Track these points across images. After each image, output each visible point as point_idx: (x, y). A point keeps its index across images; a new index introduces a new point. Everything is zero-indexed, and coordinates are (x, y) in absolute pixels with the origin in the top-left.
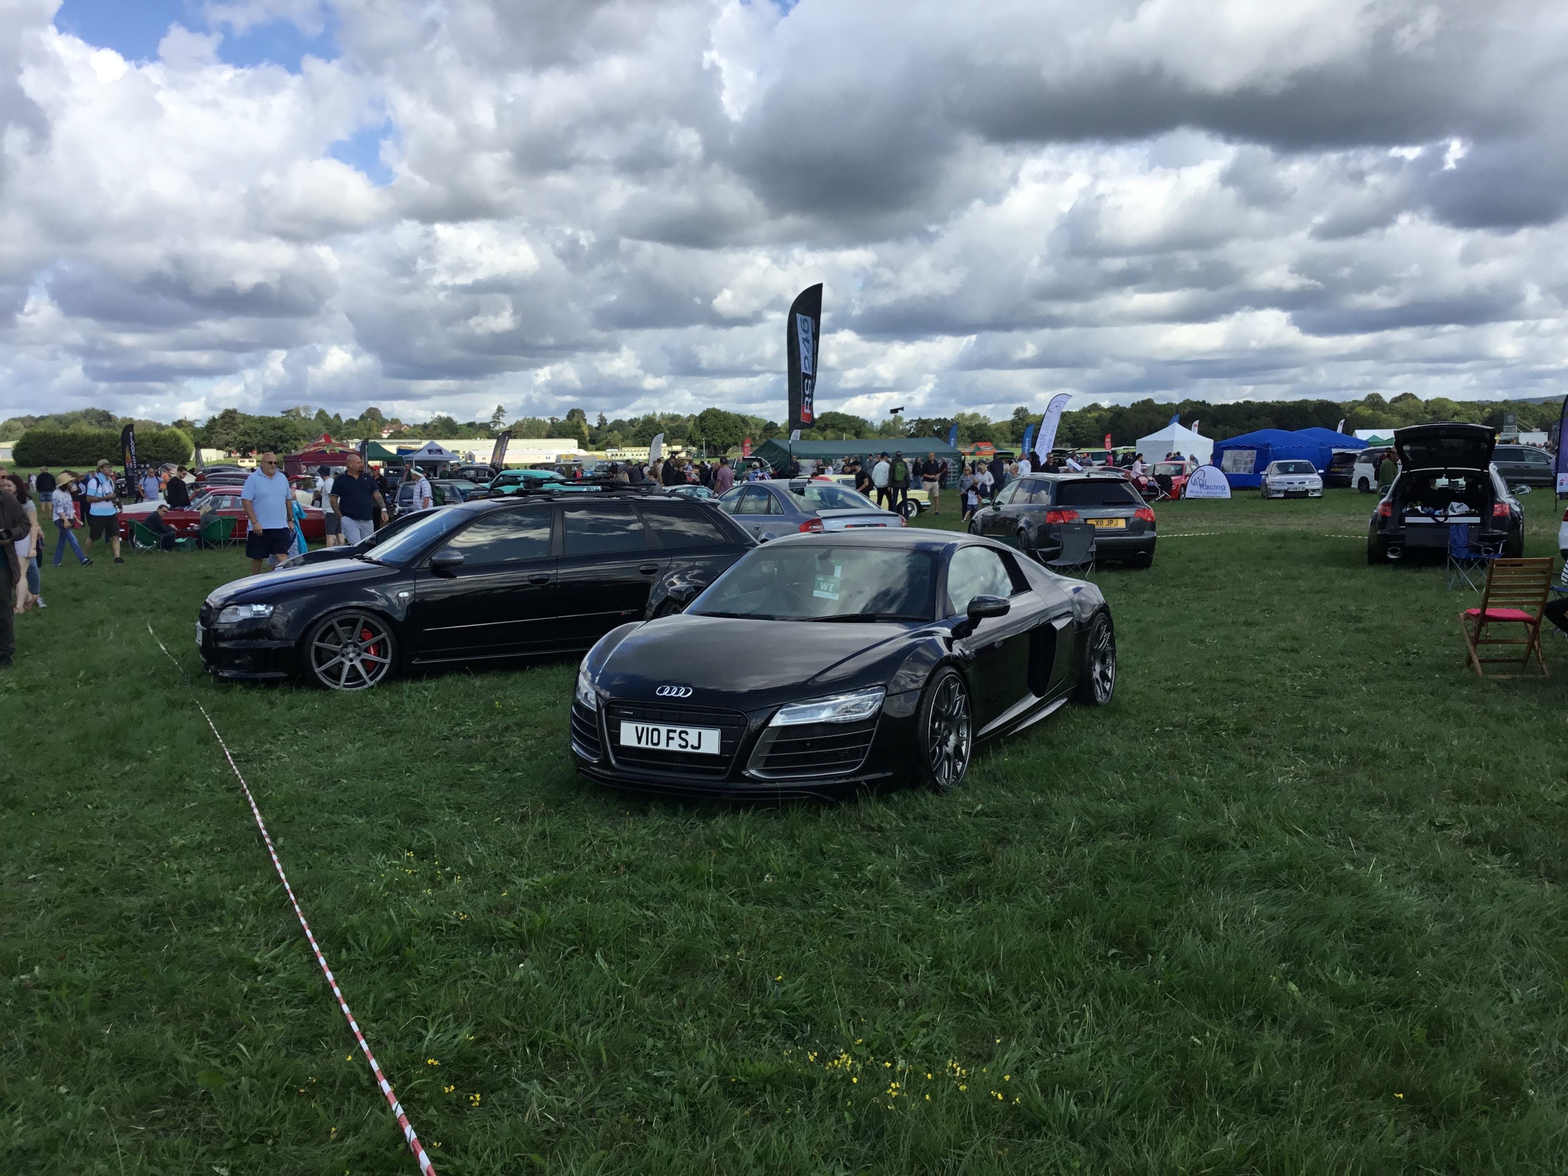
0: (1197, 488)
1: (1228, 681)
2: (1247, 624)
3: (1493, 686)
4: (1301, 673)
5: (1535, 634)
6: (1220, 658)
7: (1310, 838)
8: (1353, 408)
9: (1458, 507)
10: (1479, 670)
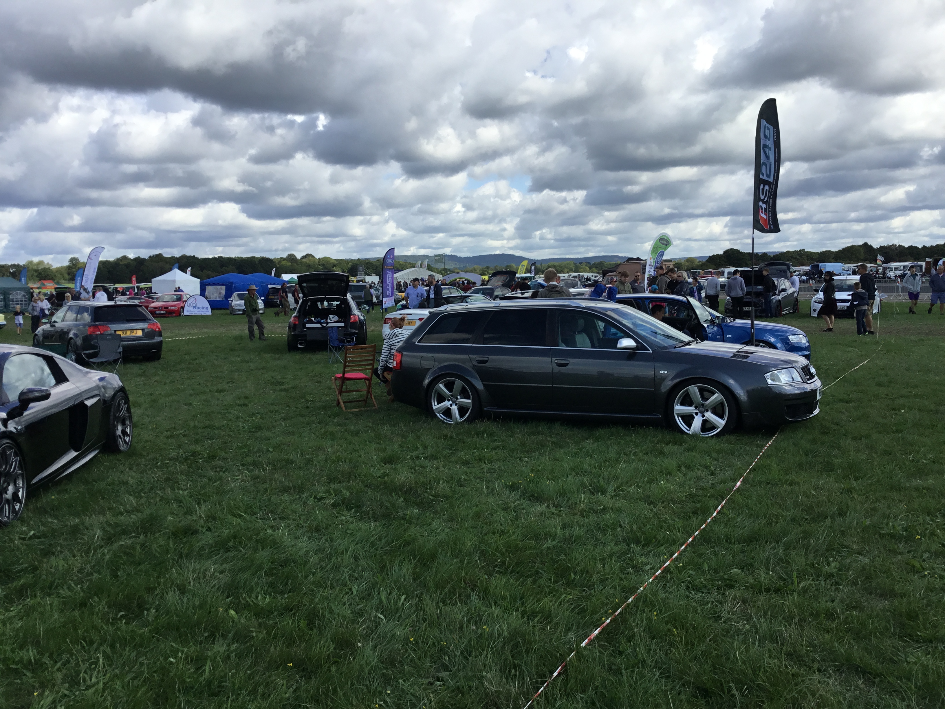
0: (191, 309)
1: (205, 427)
2: (219, 391)
3: (351, 415)
4: (248, 418)
5: (369, 386)
6: (201, 414)
7: (248, 518)
8: (280, 262)
9: (333, 318)
10: (344, 408)
